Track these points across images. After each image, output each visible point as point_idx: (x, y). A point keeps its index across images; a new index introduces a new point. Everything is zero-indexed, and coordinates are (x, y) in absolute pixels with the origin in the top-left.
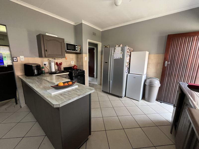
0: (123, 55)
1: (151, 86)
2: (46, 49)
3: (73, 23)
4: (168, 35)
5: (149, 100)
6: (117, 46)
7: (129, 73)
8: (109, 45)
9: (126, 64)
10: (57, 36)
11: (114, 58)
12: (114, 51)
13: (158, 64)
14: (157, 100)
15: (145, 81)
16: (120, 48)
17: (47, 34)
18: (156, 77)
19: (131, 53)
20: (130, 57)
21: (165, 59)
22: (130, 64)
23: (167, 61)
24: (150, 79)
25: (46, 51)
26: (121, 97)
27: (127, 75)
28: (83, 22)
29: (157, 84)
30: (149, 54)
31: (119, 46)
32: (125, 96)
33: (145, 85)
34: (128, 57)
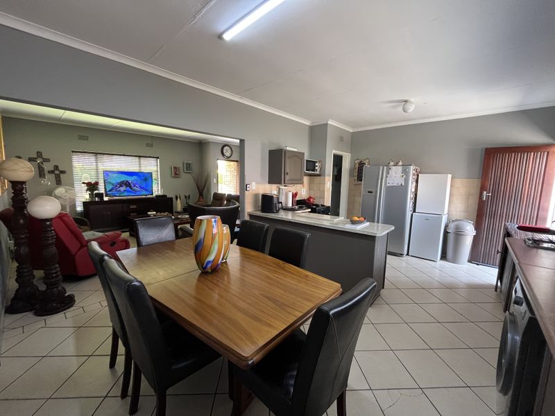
0: (406, 181)
1: (459, 234)
2: (286, 172)
3: (308, 124)
4: (486, 149)
5: (454, 261)
6: (392, 163)
7: (414, 211)
8: (367, 159)
9: (410, 196)
10: (296, 150)
11: (388, 185)
12: (388, 173)
13: (468, 195)
14: (470, 261)
15: (446, 226)
16: (400, 168)
17: (288, 149)
18: (468, 219)
19: (418, 176)
20: (417, 182)
21: (483, 188)
22: (416, 195)
23: (486, 190)
24: (456, 223)
25: (287, 174)
26: (401, 255)
27: (412, 215)
28: (329, 122)
29: (470, 231)
30: (452, 178)
31: (396, 165)
32: (408, 254)
33: (446, 233)
34: (414, 184)
